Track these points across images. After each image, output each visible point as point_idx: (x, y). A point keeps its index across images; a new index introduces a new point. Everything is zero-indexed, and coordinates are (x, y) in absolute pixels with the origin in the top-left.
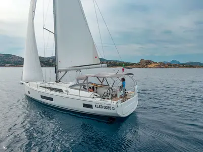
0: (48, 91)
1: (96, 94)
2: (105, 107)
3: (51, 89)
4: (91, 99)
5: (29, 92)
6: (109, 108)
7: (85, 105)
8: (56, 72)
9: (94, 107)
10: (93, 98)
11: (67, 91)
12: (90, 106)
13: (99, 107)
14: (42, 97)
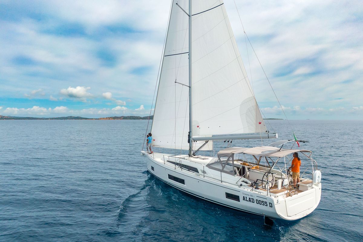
0: (178, 169)
1: (246, 180)
2: (259, 202)
3: (183, 166)
4: (237, 188)
5: (153, 168)
6: (265, 203)
7: (229, 196)
8: (189, 142)
9: (241, 199)
10: (241, 185)
11: (204, 172)
12: (236, 198)
13: (250, 200)
14: (170, 177)
